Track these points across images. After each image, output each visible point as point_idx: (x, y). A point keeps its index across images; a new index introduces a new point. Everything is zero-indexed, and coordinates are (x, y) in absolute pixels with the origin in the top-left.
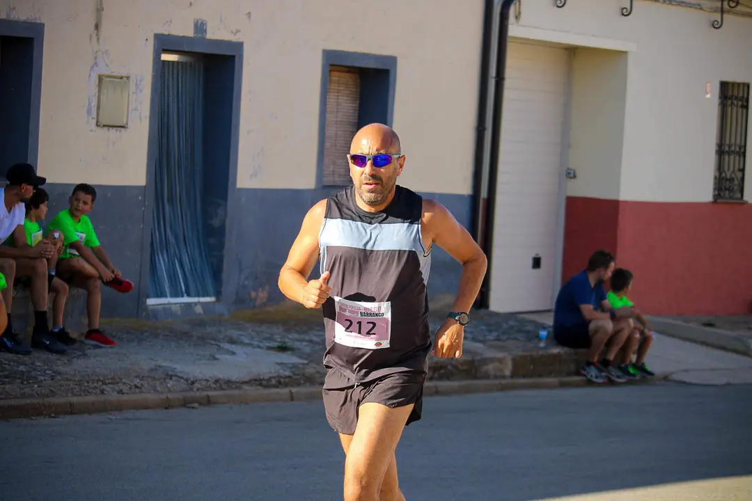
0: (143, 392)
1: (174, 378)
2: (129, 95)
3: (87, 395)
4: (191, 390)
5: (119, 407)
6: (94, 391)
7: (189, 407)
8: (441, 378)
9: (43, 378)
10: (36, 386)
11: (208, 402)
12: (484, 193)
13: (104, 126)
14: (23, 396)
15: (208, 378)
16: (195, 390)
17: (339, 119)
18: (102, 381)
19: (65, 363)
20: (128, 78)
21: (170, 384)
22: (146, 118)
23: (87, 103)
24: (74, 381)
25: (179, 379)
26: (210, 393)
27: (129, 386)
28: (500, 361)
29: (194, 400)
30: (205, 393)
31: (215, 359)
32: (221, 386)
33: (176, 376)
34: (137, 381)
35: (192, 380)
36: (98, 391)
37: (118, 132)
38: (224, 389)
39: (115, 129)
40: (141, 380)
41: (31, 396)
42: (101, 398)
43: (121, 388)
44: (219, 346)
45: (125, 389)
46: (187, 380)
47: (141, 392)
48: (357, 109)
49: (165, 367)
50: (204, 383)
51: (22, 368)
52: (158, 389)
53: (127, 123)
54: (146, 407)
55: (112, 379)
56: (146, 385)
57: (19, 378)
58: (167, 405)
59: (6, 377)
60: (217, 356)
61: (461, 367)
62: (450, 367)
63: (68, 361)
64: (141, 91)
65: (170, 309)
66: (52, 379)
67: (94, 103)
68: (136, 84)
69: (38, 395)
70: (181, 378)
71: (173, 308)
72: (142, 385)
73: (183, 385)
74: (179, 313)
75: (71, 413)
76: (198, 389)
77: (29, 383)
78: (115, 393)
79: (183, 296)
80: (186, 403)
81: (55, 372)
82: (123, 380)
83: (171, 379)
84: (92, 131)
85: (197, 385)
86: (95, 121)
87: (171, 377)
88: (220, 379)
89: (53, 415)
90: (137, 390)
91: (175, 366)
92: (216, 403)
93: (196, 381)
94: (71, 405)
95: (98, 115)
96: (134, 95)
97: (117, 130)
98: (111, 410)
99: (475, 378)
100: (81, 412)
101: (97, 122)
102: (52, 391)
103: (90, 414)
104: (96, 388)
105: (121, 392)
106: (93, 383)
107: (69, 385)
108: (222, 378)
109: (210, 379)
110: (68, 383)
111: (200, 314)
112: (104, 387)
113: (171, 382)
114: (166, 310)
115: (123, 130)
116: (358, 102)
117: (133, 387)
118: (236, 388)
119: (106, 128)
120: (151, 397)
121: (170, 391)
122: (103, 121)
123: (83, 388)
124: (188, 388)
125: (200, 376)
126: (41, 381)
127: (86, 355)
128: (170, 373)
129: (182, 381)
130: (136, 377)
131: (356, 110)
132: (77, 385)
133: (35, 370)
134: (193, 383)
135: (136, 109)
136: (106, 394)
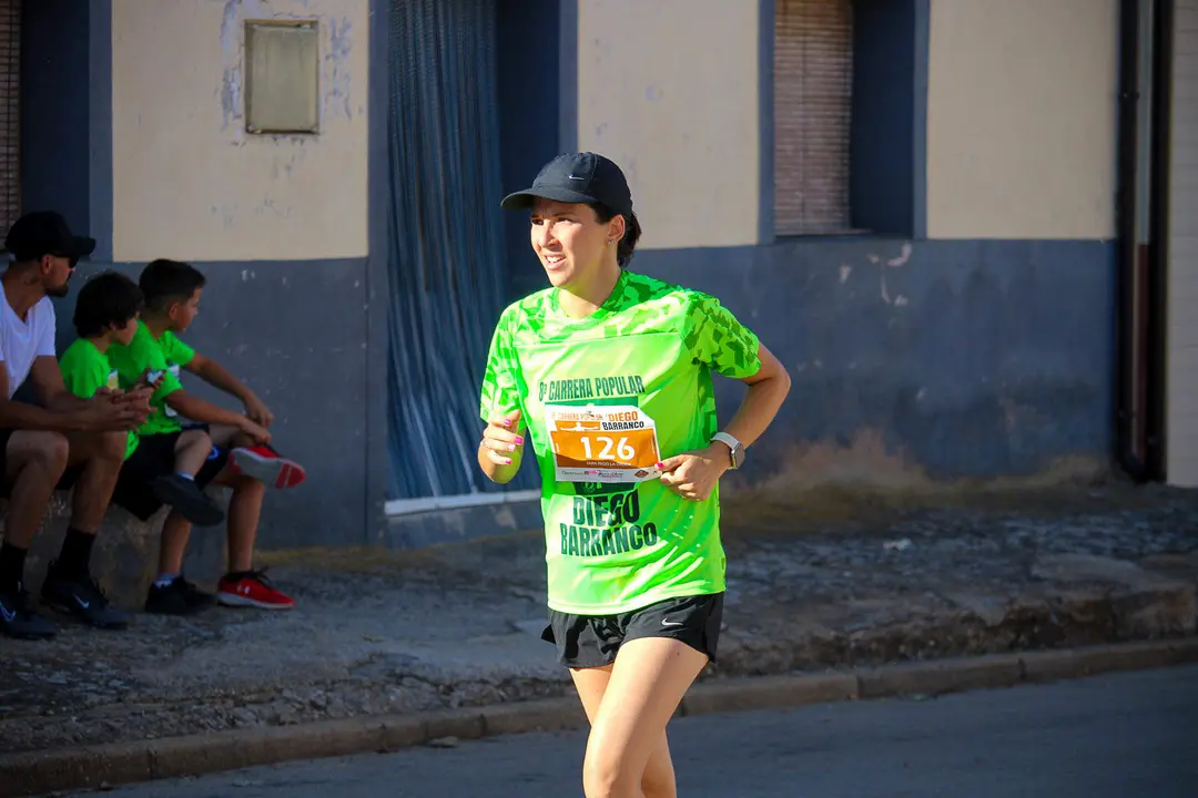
0: (331, 717)
1: (406, 681)
2: (318, 62)
3: (192, 733)
4: (447, 704)
5: (270, 756)
6: (213, 723)
7: (436, 746)
8: (1034, 644)
9: (95, 698)
10: (74, 718)
11: (484, 731)
12: (1141, 235)
13: (265, 132)
14: (39, 744)
15: (486, 678)
16: (454, 704)
17: (810, 93)
18: (234, 698)
19: (164, 659)
20: (314, 24)
21: (396, 694)
22: (361, 111)
23: (221, 84)
24: (166, 701)
25: (417, 683)
26: (488, 711)
27: (298, 706)
28: (1171, 597)
29: (446, 730)
30: (477, 711)
31: (516, 630)
32: (517, 691)
33: (410, 675)
34: (317, 694)
35: (447, 683)
36: (223, 722)
37: (298, 143)
38: (524, 700)
39: (289, 138)
40: (327, 691)
41: (60, 742)
42: (227, 737)
43: (278, 712)
44: (531, 599)
45: (287, 712)
46: (436, 684)
47: (326, 717)
48: (850, 67)
49: (393, 655)
50: (476, 688)
51: (60, 677)
52: (367, 708)
53: (317, 124)
54: (333, 750)
55: (261, 691)
56: (338, 701)
57: (41, 702)
58: (385, 744)
59: (14, 700)
60: (519, 625)
61: (1078, 617)
62: (1054, 619)
63: (174, 653)
64: (344, 52)
65: (440, 519)
66: (119, 700)
67: (238, 83)
68: (333, 38)
69: (76, 739)
70: (424, 679)
71: (447, 518)
72: (329, 702)
73: (426, 693)
74: (461, 529)
75: (153, 776)
76: (461, 704)
77: (62, 712)
78: (262, 723)
79: (468, 491)
80: (427, 738)
81: (129, 682)
82: (287, 693)
83: (399, 684)
84: (237, 144)
85: (459, 694)
86: (241, 123)
87: (399, 679)
88: (514, 677)
89: (104, 784)
90: (316, 714)
91: (414, 653)
92: (500, 732)
93: (457, 685)
94: (152, 759)
95: (248, 108)
96: (331, 61)
97: (294, 140)
98: (250, 764)
99: (1113, 638)
100: (177, 774)
101: (248, 124)
102: (112, 729)
103: (197, 775)
104: (217, 714)
105: (276, 721)
106: (213, 703)
107: (154, 712)
108: (519, 673)
109: (491, 679)
110: (152, 706)
111: (508, 528)
112: (238, 711)
113: (398, 691)
114: (433, 523)
115: (308, 138)
116: (850, 54)
117: (308, 708)
118: (552, 695)
119: (268, 137)
120: (348, 727)
121: (394, 711)
122: (261, 122)
123: (187, 717)
124: (438, 702)
125: (466, 673)
126: (92, 706)
127: (218, 637)
128: (398, 671)
129: (426, 686)
130: (317, 683)
131: (845, 71)
132: (172, 710)
133: (86, 680)
134: (450, 689)
135: (335, 93)
136: (238, 727)
